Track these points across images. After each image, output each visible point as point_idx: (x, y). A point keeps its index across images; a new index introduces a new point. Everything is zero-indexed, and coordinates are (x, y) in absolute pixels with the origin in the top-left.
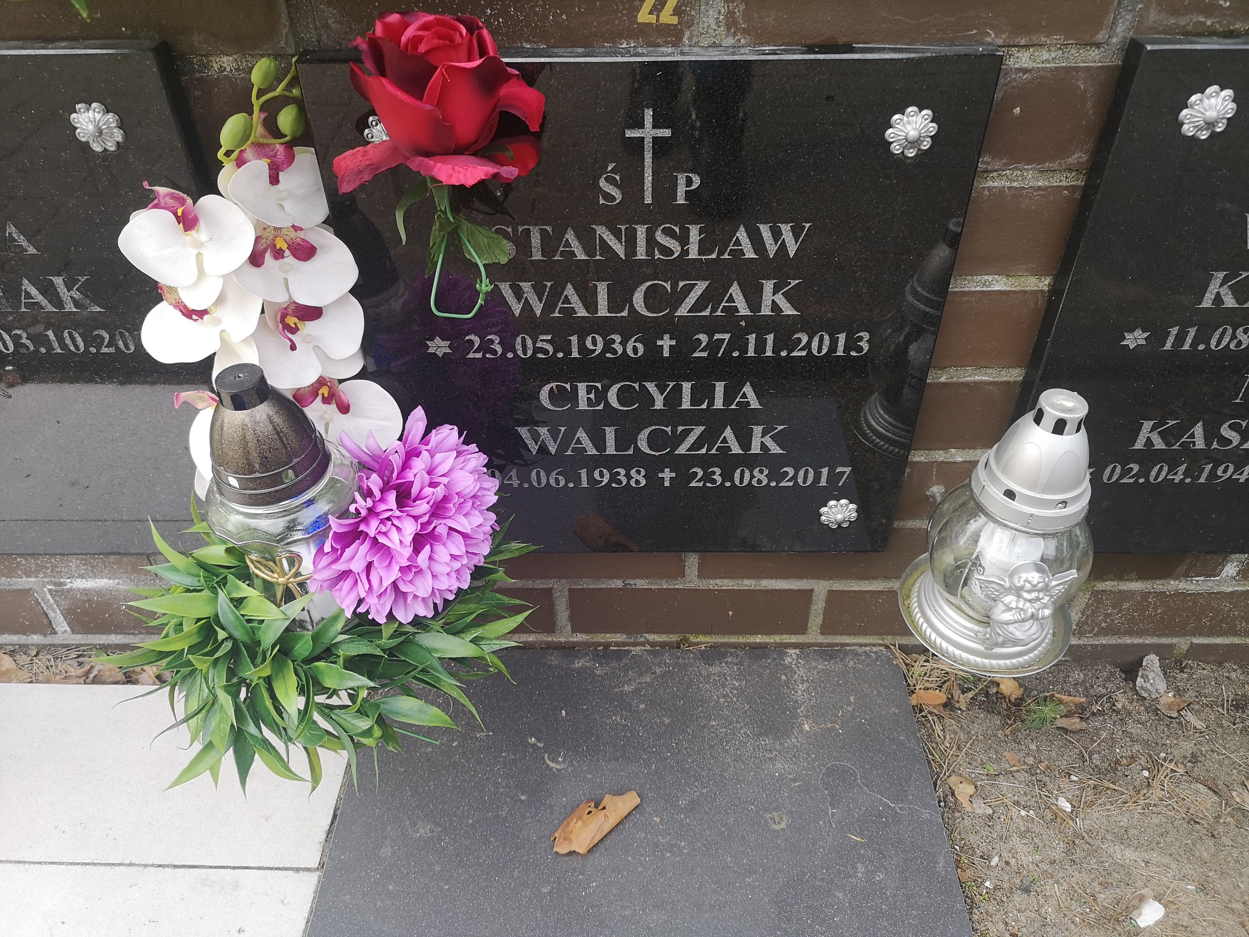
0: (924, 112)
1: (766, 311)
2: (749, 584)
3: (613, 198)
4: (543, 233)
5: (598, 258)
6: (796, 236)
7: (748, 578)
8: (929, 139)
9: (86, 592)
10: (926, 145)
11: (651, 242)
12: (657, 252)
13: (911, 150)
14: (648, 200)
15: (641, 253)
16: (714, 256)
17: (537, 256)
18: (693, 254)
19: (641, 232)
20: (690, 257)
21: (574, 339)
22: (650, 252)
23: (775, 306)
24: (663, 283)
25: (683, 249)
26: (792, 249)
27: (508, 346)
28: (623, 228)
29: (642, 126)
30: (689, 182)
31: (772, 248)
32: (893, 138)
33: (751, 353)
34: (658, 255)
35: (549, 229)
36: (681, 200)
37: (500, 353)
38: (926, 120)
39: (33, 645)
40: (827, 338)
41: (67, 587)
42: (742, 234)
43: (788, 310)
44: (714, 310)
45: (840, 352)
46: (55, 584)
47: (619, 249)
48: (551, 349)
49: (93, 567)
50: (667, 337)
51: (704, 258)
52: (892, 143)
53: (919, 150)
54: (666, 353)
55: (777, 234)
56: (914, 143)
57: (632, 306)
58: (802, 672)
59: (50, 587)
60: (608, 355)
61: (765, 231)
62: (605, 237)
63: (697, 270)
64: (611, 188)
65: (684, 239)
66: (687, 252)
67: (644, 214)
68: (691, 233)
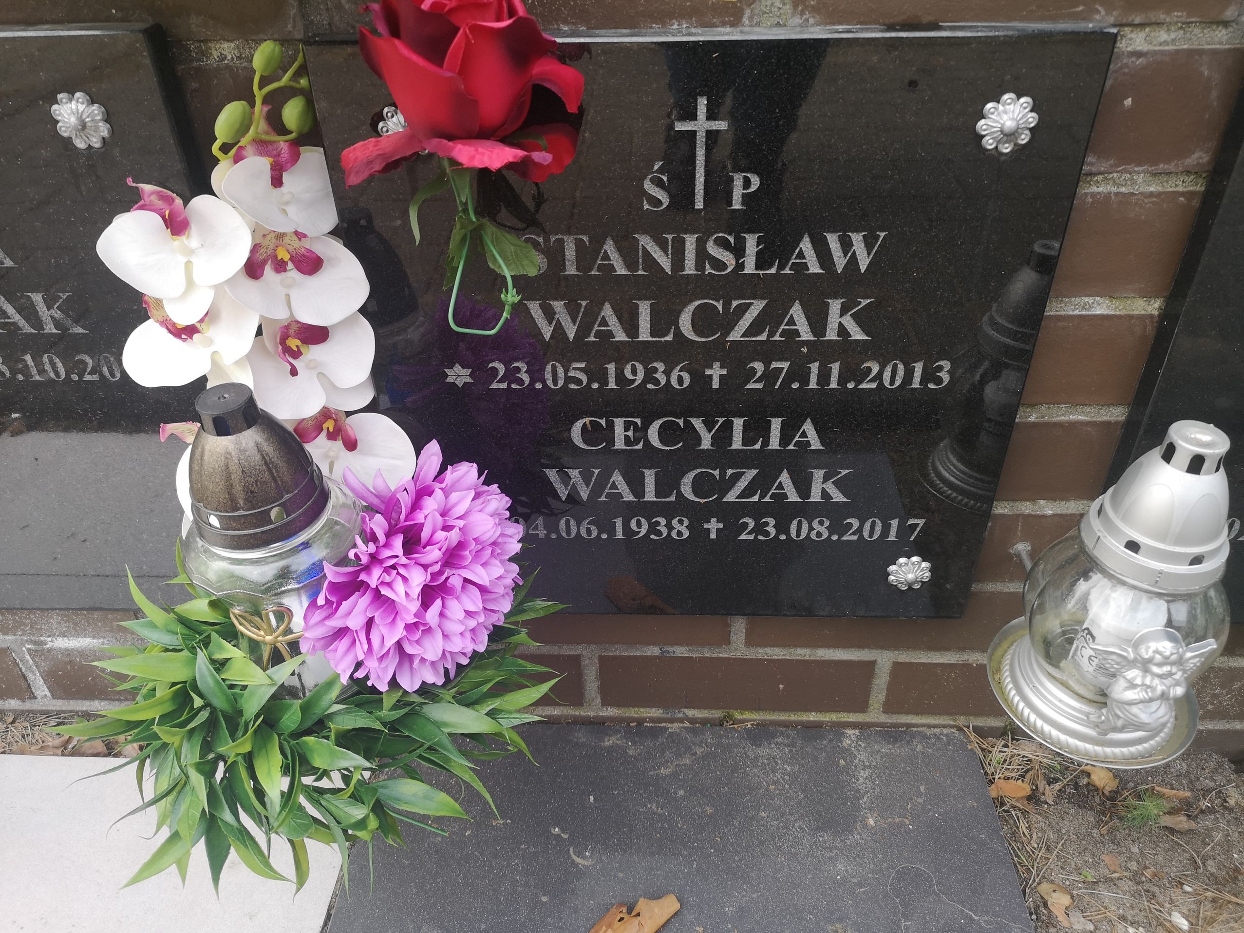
0: (1023, 100)
1: (832, 335)
2: (803, 653)
3: (660, 203)
4: (579, 244)
5: (640, 272)
6: (869, 247)
7: (802, 646)
8: (1027, 132)
9: (68, 652)
10: (1024, 139)
11: (702, 255)
12: (707, 266)
13: (1007, 145)
14: (699, 205)
15: (690, 268)
16: (773, 271)
17: (571, 270)
18: (750, 267)
19: (690, 242)
20: (746, 271)
21: (611, 367)
22: (699, 266)
23: (842, 330)
24: (714, 302)
25: (737, 262)
26: (864, 262)
27: (536, 374)
28: (670, 237)
29: (693, 117)
30: (747, 183)
31: (840, 262)
32: (985, 130)
33: (813, 385)
35: (585, 238)
36: (737, 205)
37: (527, 382)
38: (1025, 108)
39: (10, 711)
40: (901, 367)
41: (48, 646)
42: (806, 245)
43: (857, 334)
44: (772, 334)
45: (916, 385)
46: (35, 643)
47: (665, 262)
48: (584, 379)
49: (76, 624)
50: (717, 365)
51: (761, 272)
52: (984, 136)
53: (1016, 144)
54: (716, 385)
55: (846, 245)
56: (1010, 136)
57: (678, 328)
58: (862, 756)
59: (30, 646)
60: (650, 386)
61: (833, 240)
62: (649, 248)
63: (753, 287)
64: (657, 191)
65: (739, 250)
66: (743, 266)
67: (694, 221)
68: (748, 244)
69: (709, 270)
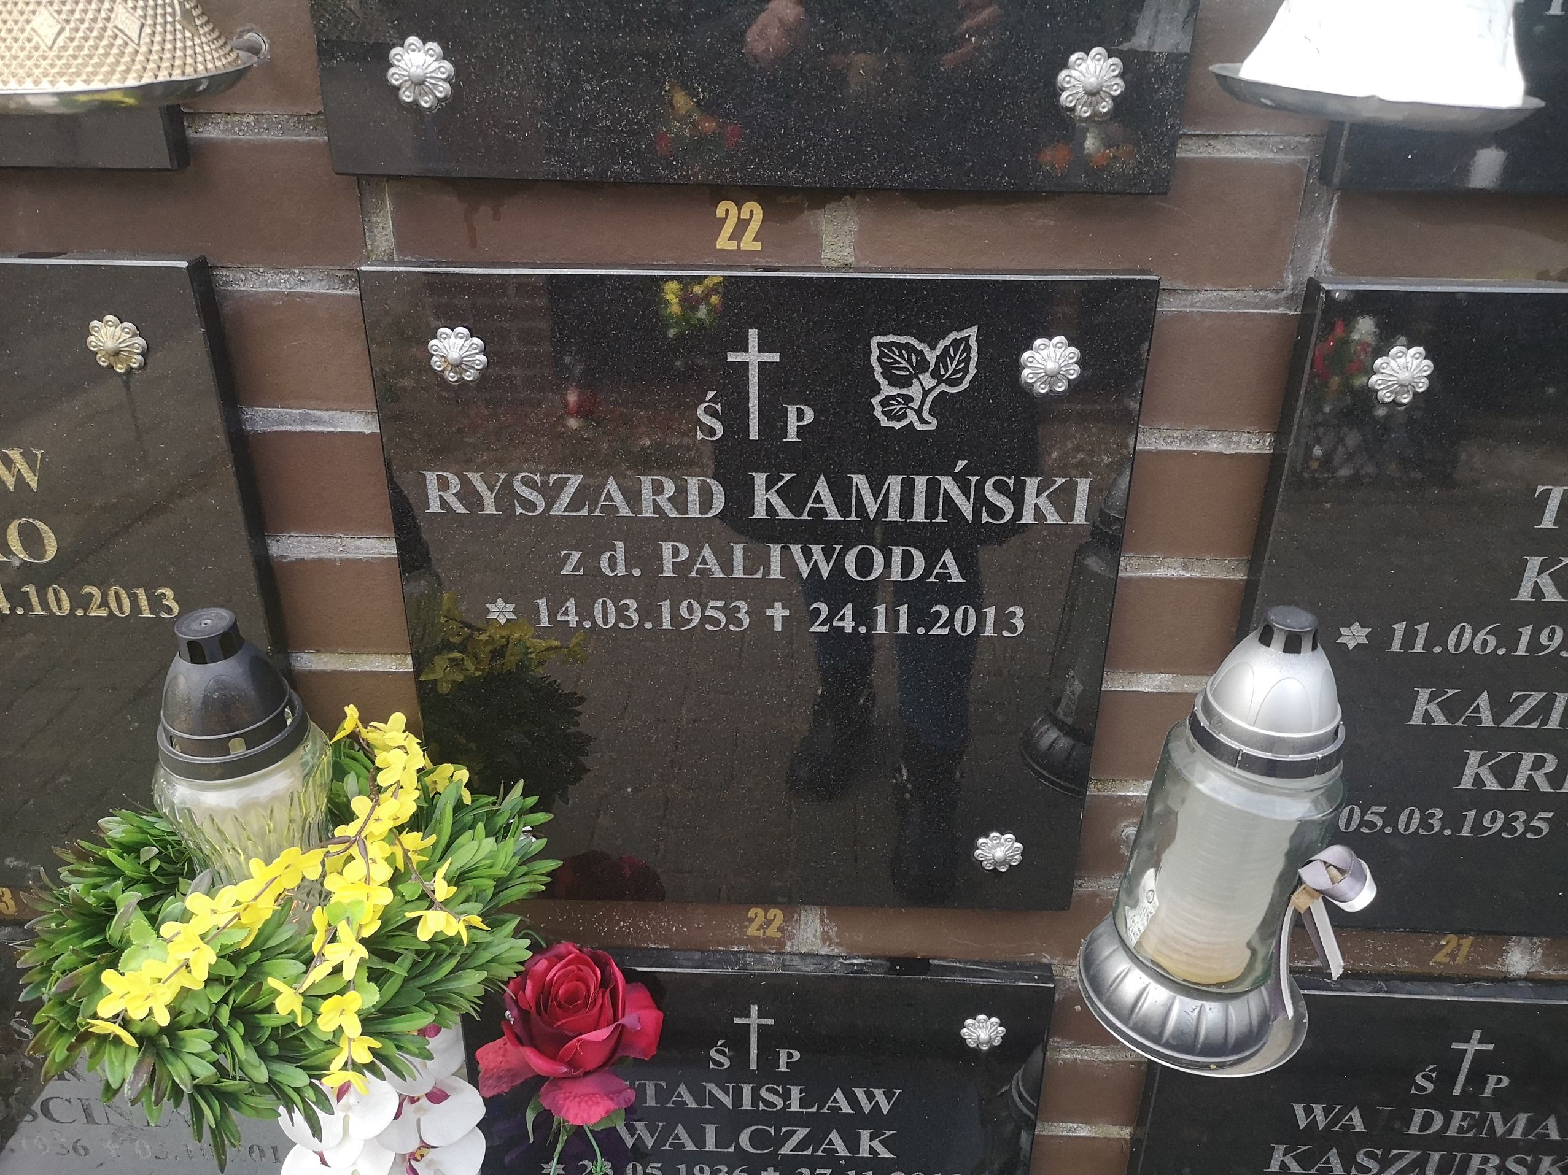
0: (993, 1019)
1: (864, 1153)
3: (722, 1065)
4: (658, 1088)
5: (707, 1106)
6: (889, 1099)
8: (999, 1039)
10: (997, 1042)
11: (756, 1098)
12: (761, 1104)
13: (985, 1046)
14: (753, 1066)
15: (747, 1104)
16: (814, 1110)
17: (651, 1102)
19: (747, 1089)
20: (792, 1109)
21: (683, 1167)
22: (755, 1103)
23: (872, 1150)
24: (767, 1128)
25: (785, 1103)
26: (885, 1108)
28: (731, 1086)
29: (748, 1016)
30: (790, 1056)
31: (867, 1107)
32: (967, 1036)
35: (664, 1084)
36: (783, 1069)
38: (995, 1025)
42: (838, 1094)
43: (885, 1154)
44: (815, 1150)
47: (728, 1101)
51: (804, 1110)
52: (967, 1040)
53: (991, 1046)
55: (870, 1096)
56: (986, 1041)
57: (738, 1144)
61: (860, 1093)
62: (714, 1091)
63: (798, 1120)
64: (720, 1058)
65: (786, 1096)
66: (789, 1106)
67: (750, 1077)
68: (793, 1092)
69: (762, 1107)
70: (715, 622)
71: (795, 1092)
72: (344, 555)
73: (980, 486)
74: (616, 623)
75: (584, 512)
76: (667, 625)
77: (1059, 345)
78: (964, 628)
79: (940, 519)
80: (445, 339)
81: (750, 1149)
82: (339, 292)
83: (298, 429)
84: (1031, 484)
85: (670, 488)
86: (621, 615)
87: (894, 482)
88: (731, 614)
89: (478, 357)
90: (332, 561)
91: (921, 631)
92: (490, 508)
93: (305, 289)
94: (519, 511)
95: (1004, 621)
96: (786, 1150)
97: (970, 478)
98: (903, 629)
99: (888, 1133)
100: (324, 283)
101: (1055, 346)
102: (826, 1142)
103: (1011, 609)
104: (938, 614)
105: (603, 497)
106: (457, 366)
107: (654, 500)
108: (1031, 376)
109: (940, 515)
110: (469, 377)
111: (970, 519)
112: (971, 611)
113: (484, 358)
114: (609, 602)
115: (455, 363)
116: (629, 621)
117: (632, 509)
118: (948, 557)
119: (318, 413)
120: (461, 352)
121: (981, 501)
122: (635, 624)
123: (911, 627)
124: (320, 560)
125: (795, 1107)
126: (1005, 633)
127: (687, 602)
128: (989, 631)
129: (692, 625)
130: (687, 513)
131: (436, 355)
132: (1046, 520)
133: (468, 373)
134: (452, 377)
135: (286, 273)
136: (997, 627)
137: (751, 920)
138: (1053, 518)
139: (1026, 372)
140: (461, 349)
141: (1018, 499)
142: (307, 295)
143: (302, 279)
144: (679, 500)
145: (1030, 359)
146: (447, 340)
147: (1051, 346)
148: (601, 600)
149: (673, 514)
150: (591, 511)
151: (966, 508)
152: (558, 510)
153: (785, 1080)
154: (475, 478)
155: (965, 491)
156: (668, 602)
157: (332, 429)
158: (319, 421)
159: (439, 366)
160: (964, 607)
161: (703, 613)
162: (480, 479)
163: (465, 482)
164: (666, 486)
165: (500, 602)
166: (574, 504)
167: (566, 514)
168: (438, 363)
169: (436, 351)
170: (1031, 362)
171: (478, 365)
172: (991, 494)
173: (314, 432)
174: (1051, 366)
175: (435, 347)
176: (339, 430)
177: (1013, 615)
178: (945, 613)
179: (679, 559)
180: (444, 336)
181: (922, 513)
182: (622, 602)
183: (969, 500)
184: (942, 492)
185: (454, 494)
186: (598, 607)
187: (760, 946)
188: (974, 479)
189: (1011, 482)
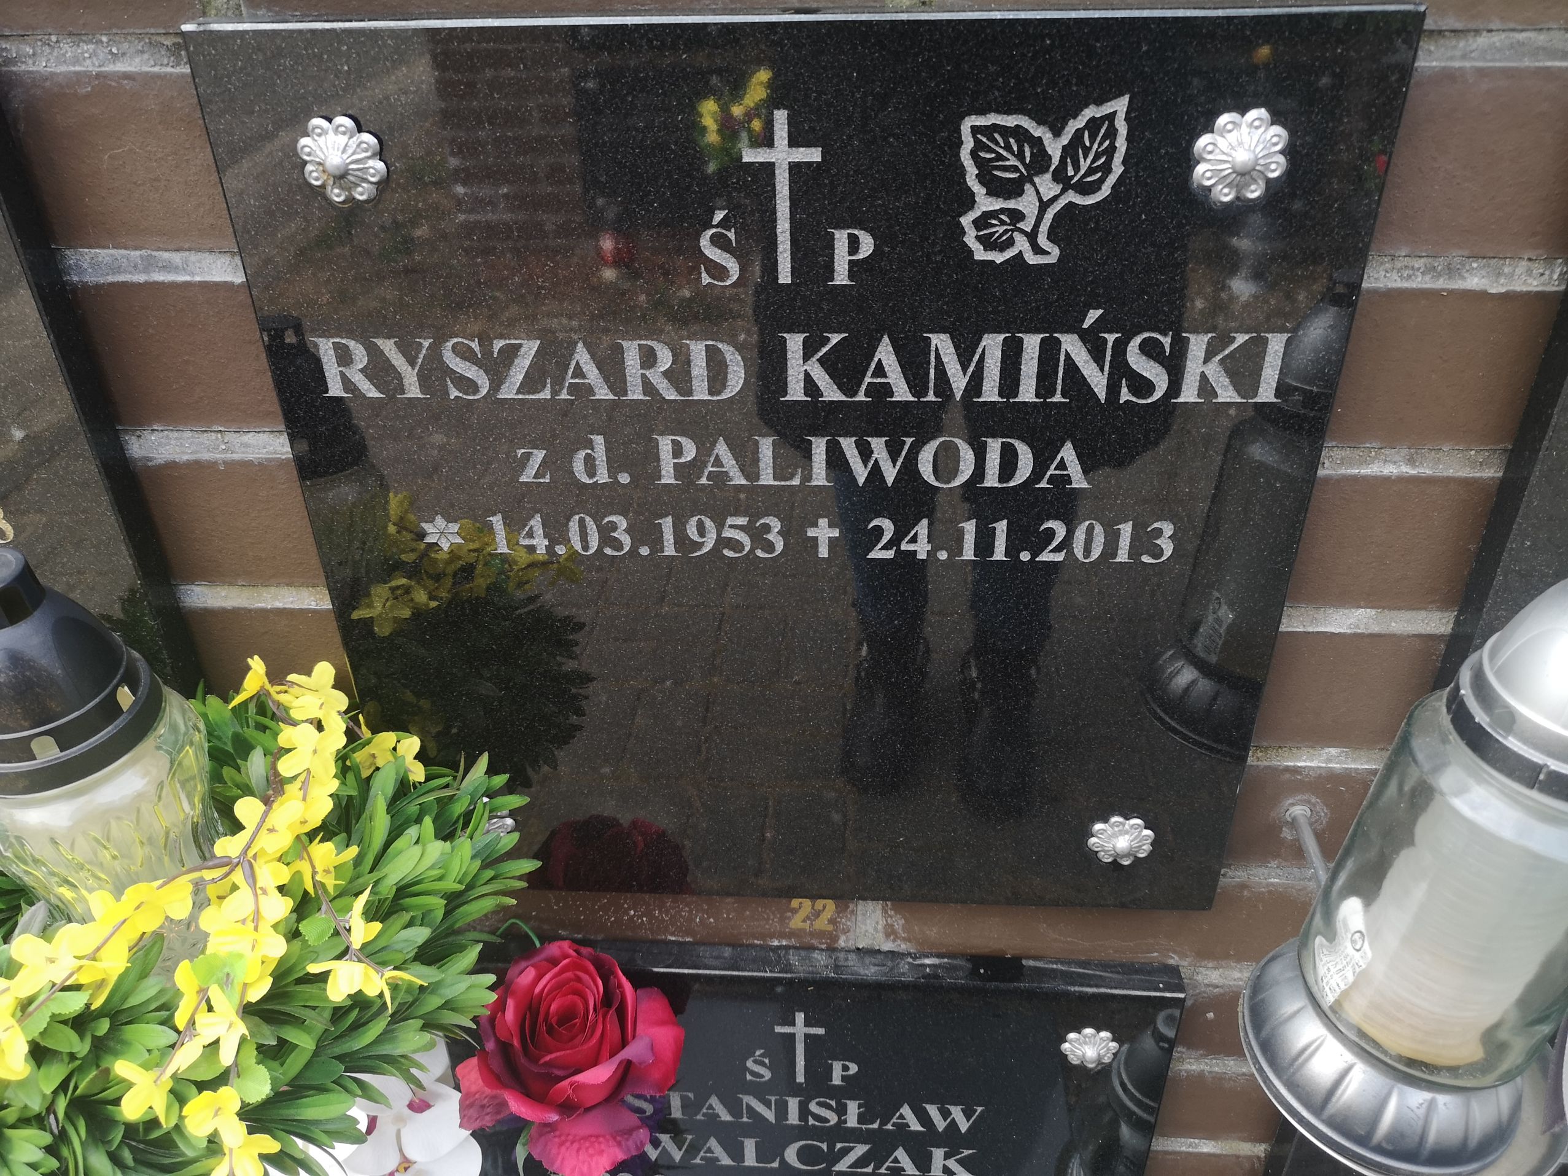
0: (1103, 1034)
3: (762, 1076)
4: (683, 1099)
5: (745, 1119)
6: (967, 1116)
8: (1110, 1056)
10: (1107, 1060)
11: (804, 1112)
12: (810, 1118)
13: (1091, 1063)
14: (800, 1078)
15: (793, 1118)
16: (875, 1126)
17: (677, 1115)
19: (793, 1104)
20: (848, 1126)
22: (802, 1118)
23: (946, 1169)
24: (819, 1144)
25: (839, 1118)
26: (964, 1126)
28: (773, 1099)
29: (792, 1025)
30: (845, 1068)
31: (941, 1124)
32: (1069, 1052)
34: (811, 1121)
35: (691, 1095)
36: (837, 1082)
38: (1106, 1040)
42: (906, 1111)
44: (877, 1169)
47: (770, 1115)
51: (864, 1127)
52: (1068, 1055)
53: (1100, 1063)
55: (945, 1113)
56: (1093, 1058)
57: (783, 1159)
61: (933, 1111)
62: (752, 1104)
63: (856, 1136)
64: (758, 1068)
65: (841, 1111)
66: (845, 1122)
67: (796, 1090)
68: (849, 1108)
70: (736, 545)
71: (853, 1108)
72: (229, 456)
73: (1120, 348)
74: (600, 550)
75: (546, 394)
76: (670, 550)
77: (1257, 123)
78: (1087, 551)
79: (1058, 398)
80: (320, 135)
81: (797, 1165)
82: (169, 70)
83: (141, 278)
84: (1197, 344)
85: (665, 359)
86: (607, 536)
87: (992, 345)
88: (758, 535)
89: (371, 163)
90: (212, 465)
91: (1025, 556)
92: (413, 390)
93: (121, 67)
94: (454, 393)
95: (1143, 541)
96: (842, 1166)
97: (1106, 335)
98: (999, 553)
99: (966, 1152)
100: (146, 56)
101: (1251, 125)
102: (890, 1160)
103: (1156, 525)
104: (1051, 533)
105: (570, 372)
106: (341, 177)
107: (643, 375)
108: (1208, 174)
109: (1059, 391)
110: (362, 193)
111: (1102, 396)
112: (1098, 529)
113: (380, 165)
114: (588, 519)
115: (337, 173)
116: (617, 545)
117: (612, 388)
118: (1068, 453)
119: (166, 255)
120: (345, 156)
121: (1120, 371)
122: (627, 549)
123: (1012, 550)
124: (197, 462)
125: (852, 1121)
126: (1146, 559)
127: (696, 518)
128: (1122, 556)
129: (705, 550)
130: (691, 394)
131: (311, 162)
132: (1216, 396)
133: (360, 189)
134: (338, 196)
135: (91, 42)
136: (1135, 551)
137: (795, 911)
138: (1226, 394)
139: (1200, 169)
140: (344, 151)
141: (1175, 367)
142: (127, 76)
143: (114, 50)
144: (679, 375)
145: (1210, 148)
146: (323, 137)
147: (1244, 126)
148: (577, 517)
149: (671, 395)
150: (554, 393)
151: (1098, 380)
152: (509, 391)
153: (839, 1096)
154: (388, 347)
155: (1097, 354)
156: (669, 519)
157: (187, 278)
158: (167, 267)
159: (317, 179)
160: (1087, 523)
161: (719, 534)
162: (394, 348)
163: (374, 353)
164: (659, 354)
165: (440, 521)
166: (531, 382)
167: (520, 396)
168: (315, 174)
169: (309, 154)
170: (1210, 152)
171: (373, 176)
172: (1136, 360)
173: (163, 283)
174: (1242, 157)
175: (307, 150)
176: (198, 279)
177: (1159, 532)
178: (1060, 529)
179: (682, 460)
180: (319, 131)
181: (1033, 390)
182: (607, 520)
183: (1102, 370)
184: (1062, 358)
185: (361, 371)
186: (574, 526)
187: (807, 940)
188: (1111, 338)
189: (1166, 341)
